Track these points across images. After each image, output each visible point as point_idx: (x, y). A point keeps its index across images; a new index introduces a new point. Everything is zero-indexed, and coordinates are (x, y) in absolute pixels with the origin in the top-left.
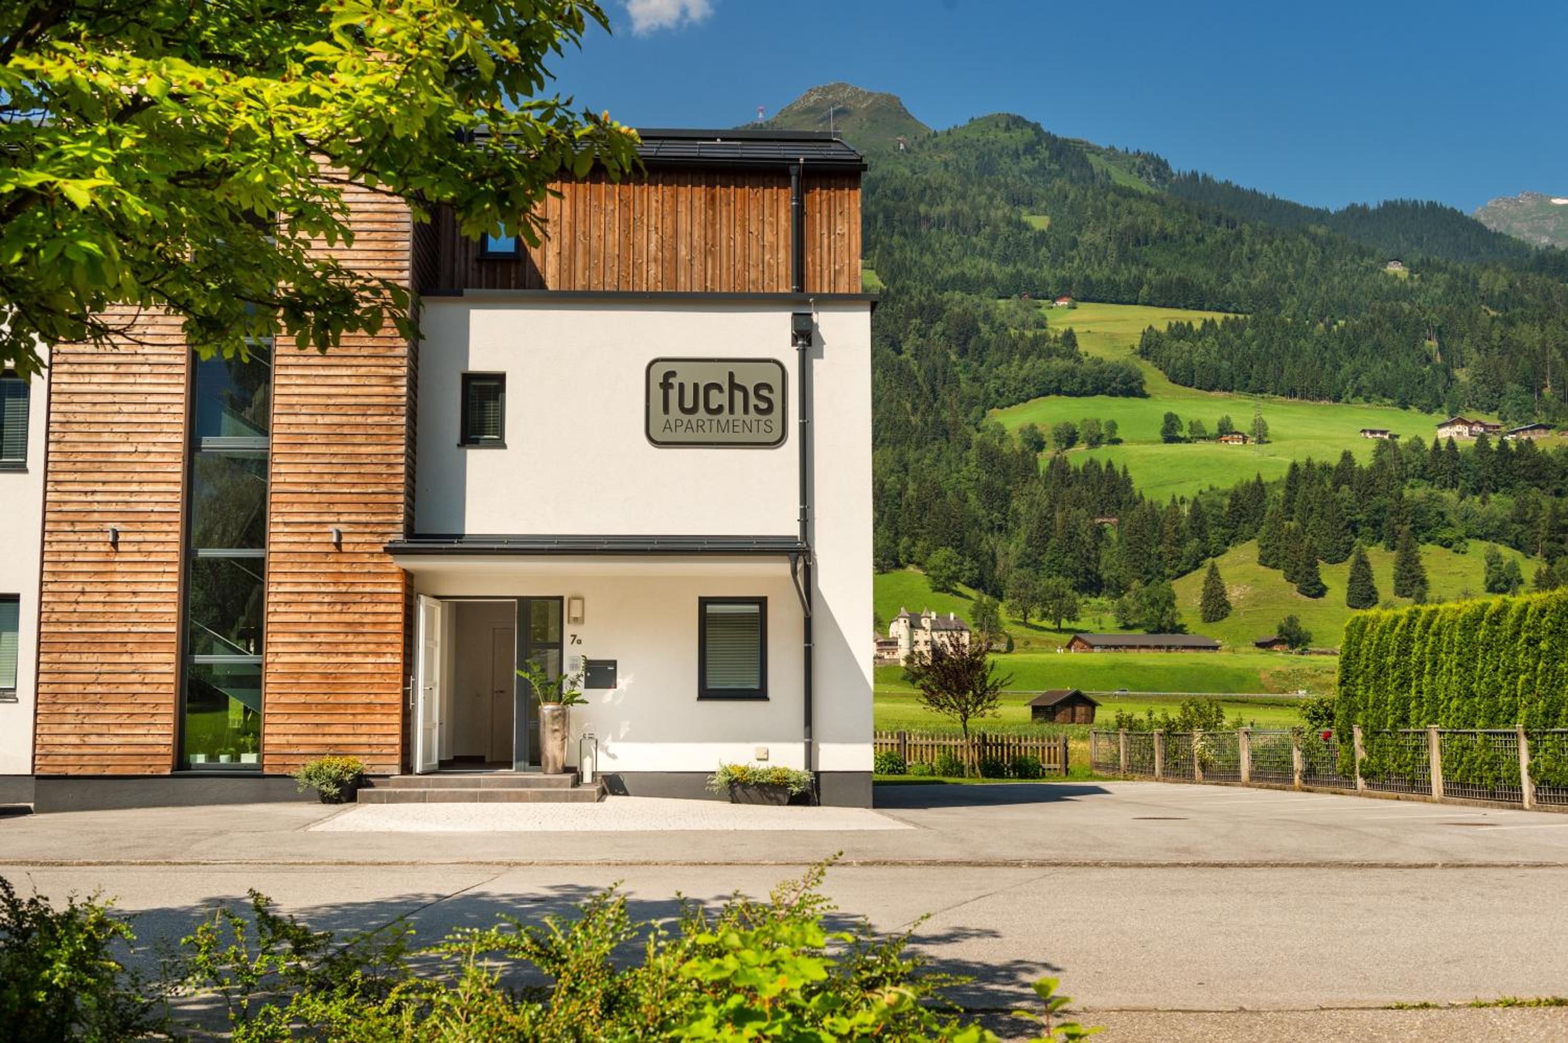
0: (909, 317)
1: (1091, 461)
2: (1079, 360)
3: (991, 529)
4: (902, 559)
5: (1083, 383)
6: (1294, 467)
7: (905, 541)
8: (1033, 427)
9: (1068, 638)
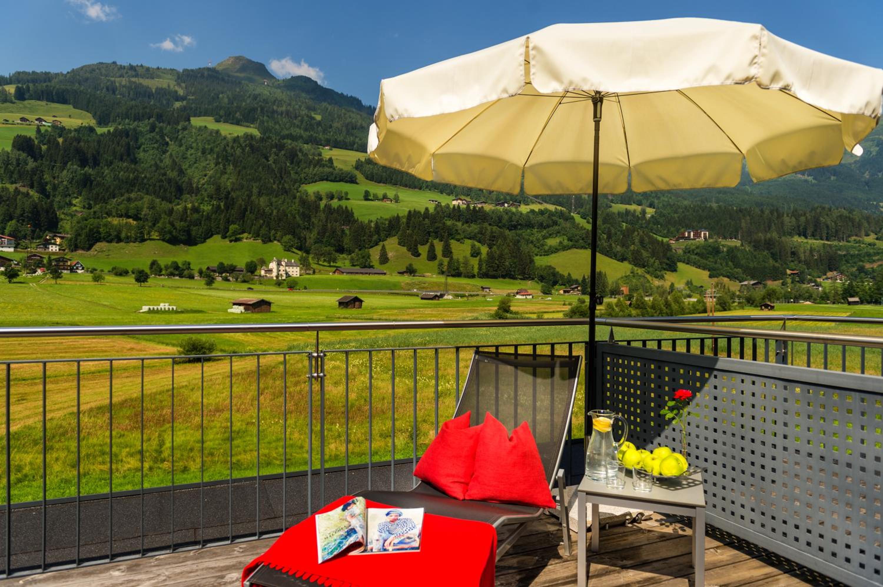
0: (271, 148)
1: (340, 206)
2: (334, 169)
3: (304, 229)
4: (272, 238)
5: (336, 177)
6: (410, 212)
7: (273, 232)
8: (318, 192)
9: (335, 269)
